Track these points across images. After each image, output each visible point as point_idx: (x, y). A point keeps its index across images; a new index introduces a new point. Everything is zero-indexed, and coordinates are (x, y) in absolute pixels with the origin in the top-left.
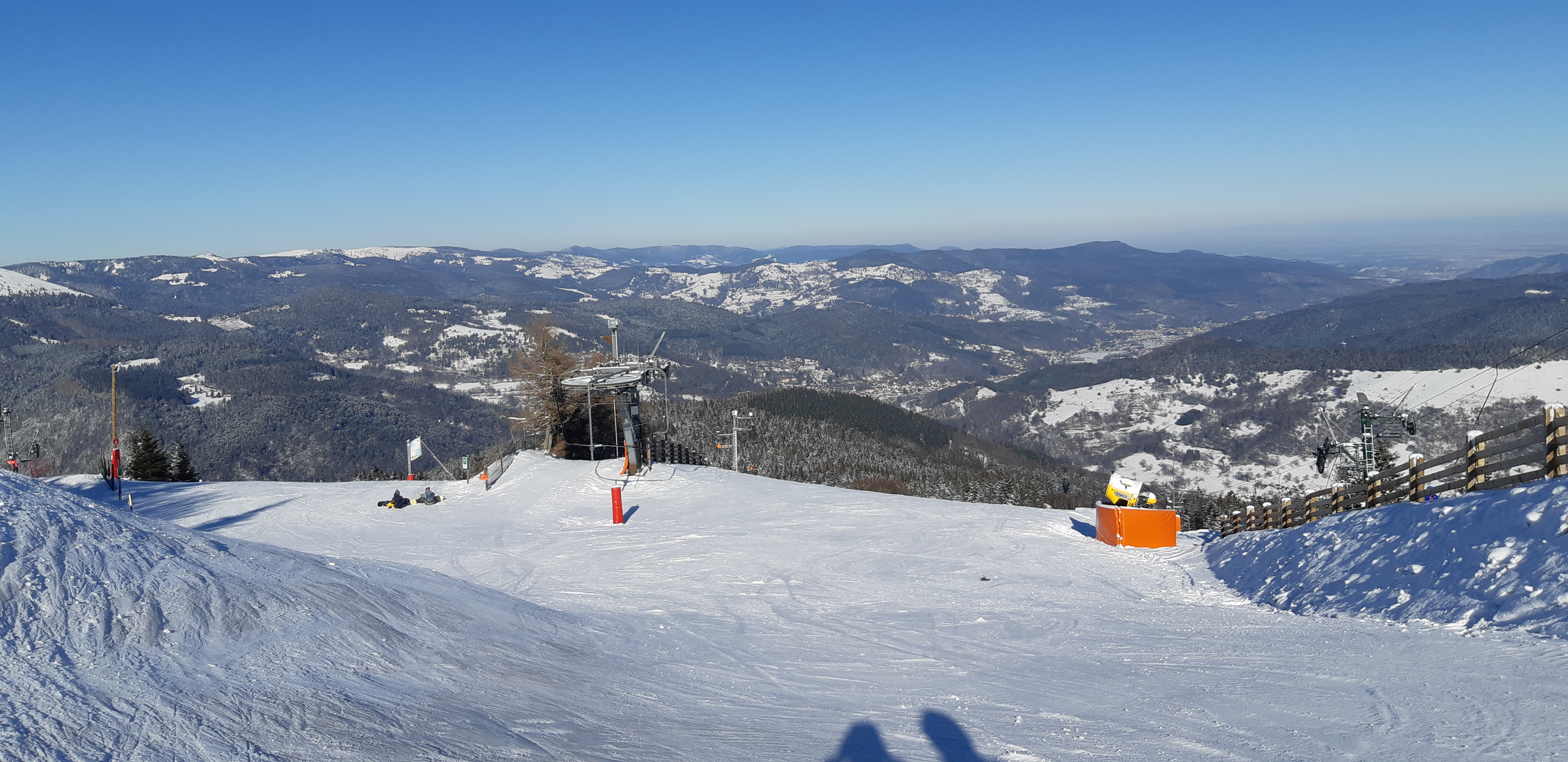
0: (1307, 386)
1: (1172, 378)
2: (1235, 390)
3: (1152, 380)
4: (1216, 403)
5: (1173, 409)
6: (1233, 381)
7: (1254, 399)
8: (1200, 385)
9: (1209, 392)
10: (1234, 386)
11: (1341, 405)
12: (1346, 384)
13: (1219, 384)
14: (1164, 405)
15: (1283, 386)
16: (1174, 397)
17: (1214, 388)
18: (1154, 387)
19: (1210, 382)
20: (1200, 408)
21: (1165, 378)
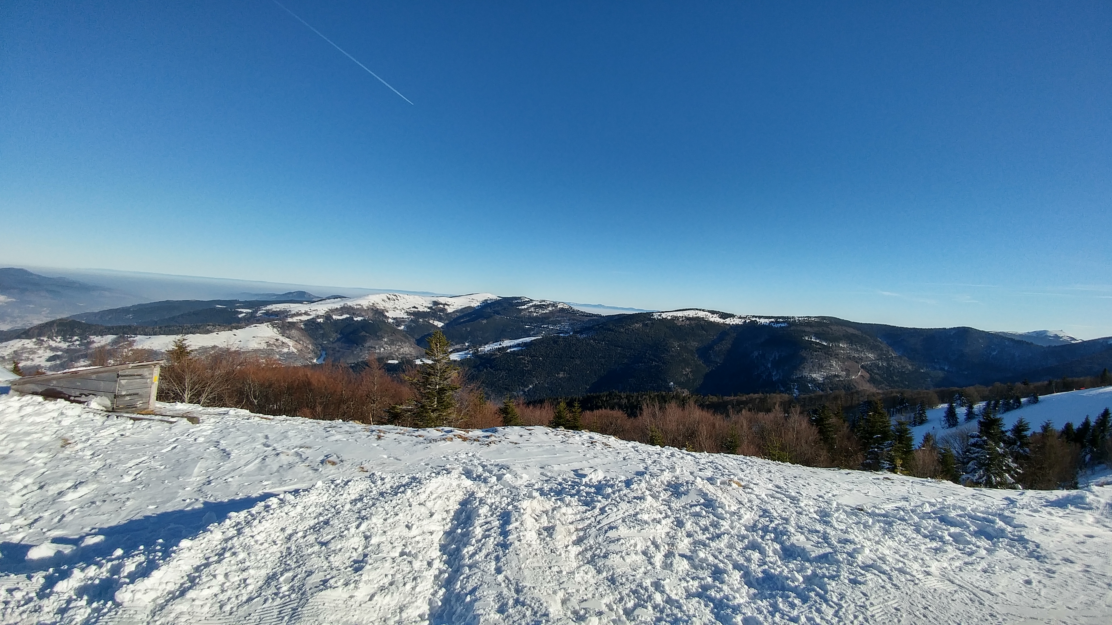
0: (114, 342)
1: (45, 339)
2: (79, 345)
3: (34, 340)
4: (67, 351)
5: (45, 354)
6: (78, 340)
7: (88, 348)
8: (60, 342)
9: (64, 345)
10: (78, 343)
11: (131, 350)
12: (134, 341)
13: (70, 342)
14: (40, 352)
15: (103, 343)
16: (46, 348)
17: (68, 344)
18: (36, 344)
19: (65, 340)
20: (60, 353)
21: (42, 338)
